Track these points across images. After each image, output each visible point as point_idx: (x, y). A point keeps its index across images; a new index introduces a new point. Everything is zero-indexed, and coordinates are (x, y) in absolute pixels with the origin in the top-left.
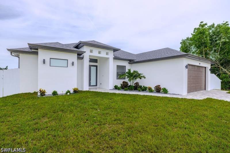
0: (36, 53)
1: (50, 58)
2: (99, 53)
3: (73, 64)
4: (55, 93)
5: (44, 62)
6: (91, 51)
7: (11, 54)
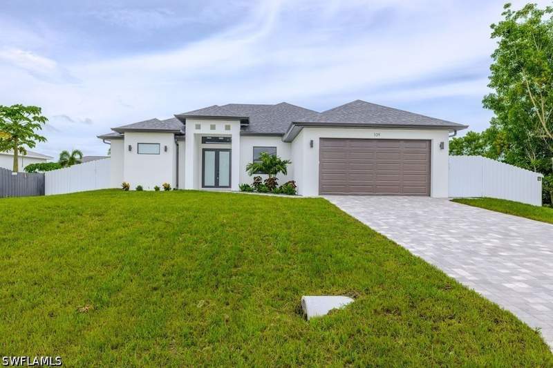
0: (122, 138)
1: (138, 144)
2: (213, 127)
3: (166, 149)
4: (140, 189)
5: (130, 148)
6: (198, 127)
7: (104, 141)
